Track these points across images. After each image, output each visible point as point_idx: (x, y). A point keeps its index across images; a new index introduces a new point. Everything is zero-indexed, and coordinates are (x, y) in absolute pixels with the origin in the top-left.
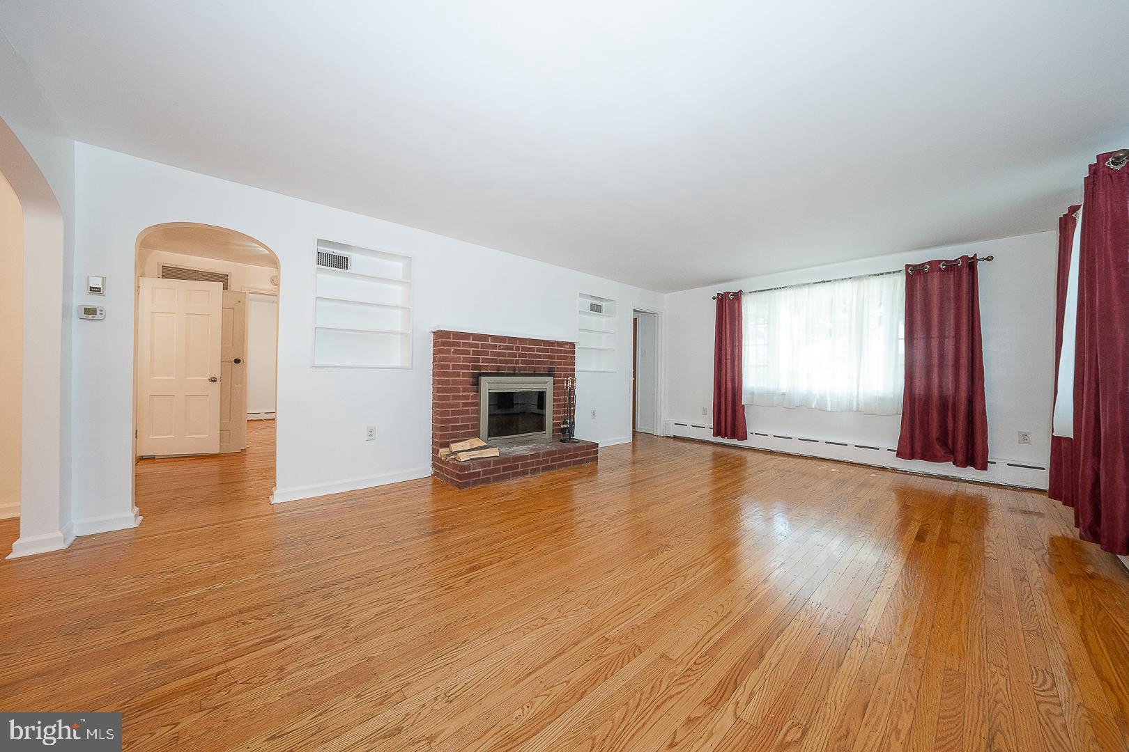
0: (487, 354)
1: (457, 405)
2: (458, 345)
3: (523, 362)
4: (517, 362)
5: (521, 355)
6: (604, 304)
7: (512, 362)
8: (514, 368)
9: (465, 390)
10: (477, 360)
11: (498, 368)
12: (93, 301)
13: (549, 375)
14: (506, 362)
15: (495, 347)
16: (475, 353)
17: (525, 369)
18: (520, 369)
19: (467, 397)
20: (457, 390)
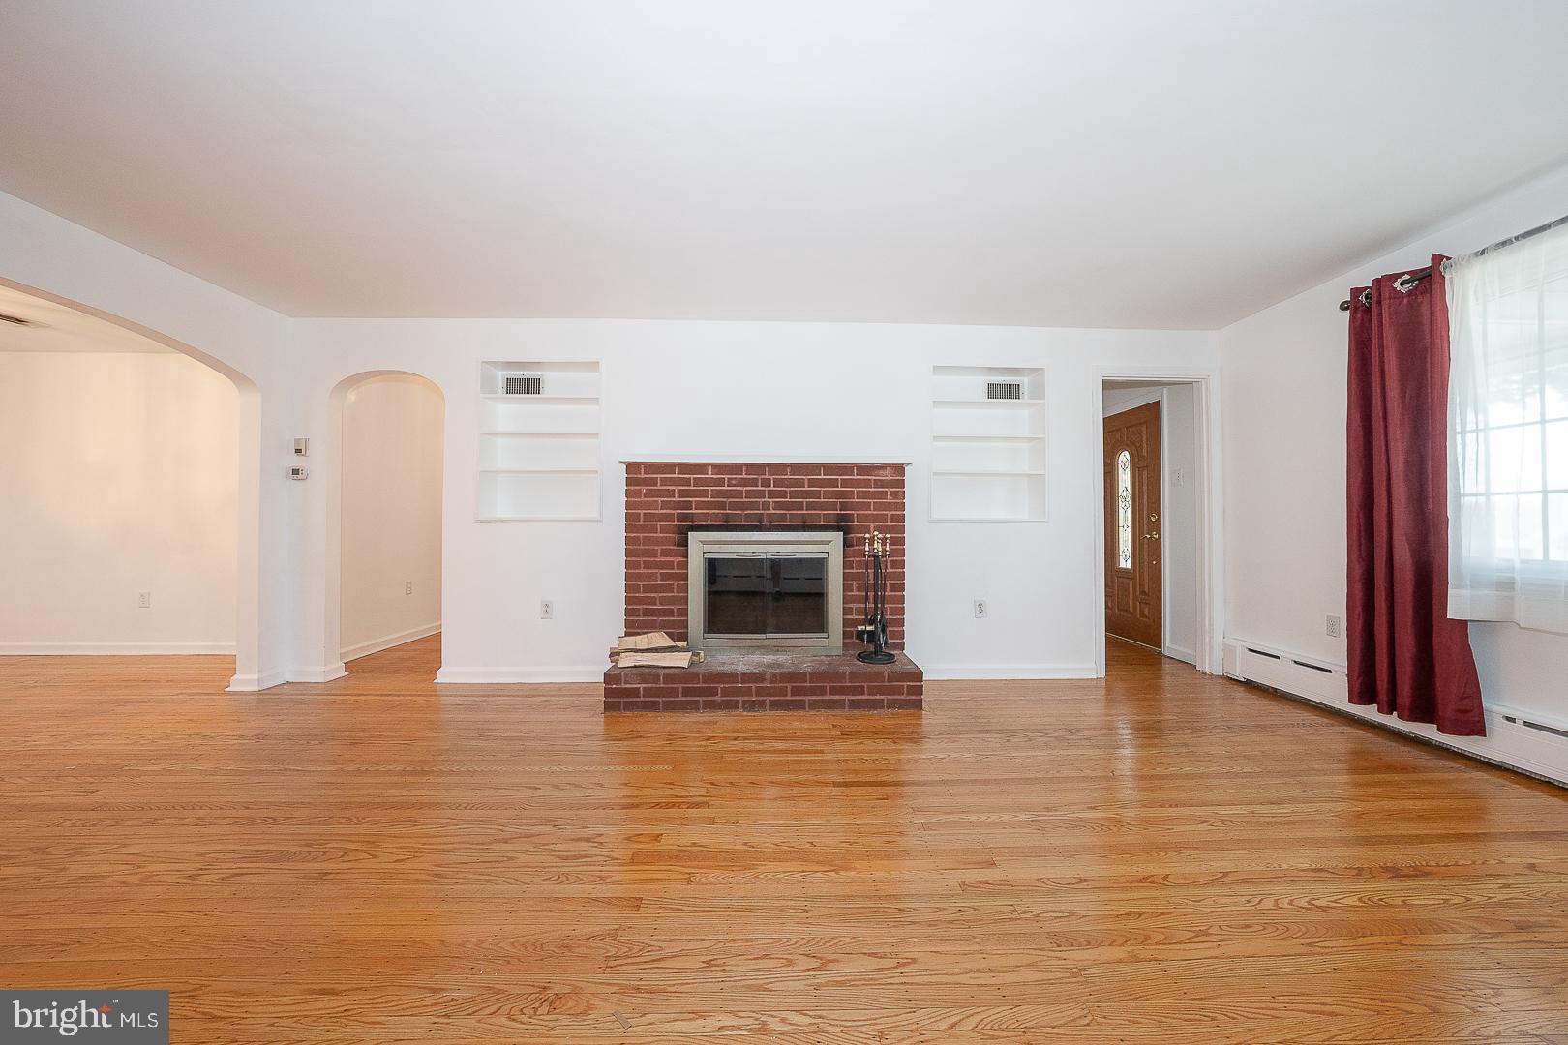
0: (705, 493)
1: (651, 576)
2: (654, 482)
3: (778, 506)
4: (766, 506)
5: (772, 495)
6: (1024, 382)
7: (753, 506)
8: (759, 517)
9: (665, 553)
10: (688, 505)
11: (727, 518)
12: (296, 461)
13: (837, 529)
14: (743, 506)
15: (721, 482)
16: (683, 493)
17: (783, 517)
18: (771, 517)
19: (670, 565)
20: (653, 553)
